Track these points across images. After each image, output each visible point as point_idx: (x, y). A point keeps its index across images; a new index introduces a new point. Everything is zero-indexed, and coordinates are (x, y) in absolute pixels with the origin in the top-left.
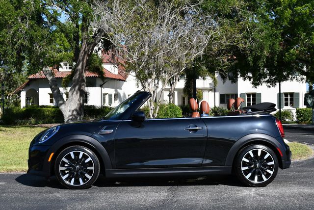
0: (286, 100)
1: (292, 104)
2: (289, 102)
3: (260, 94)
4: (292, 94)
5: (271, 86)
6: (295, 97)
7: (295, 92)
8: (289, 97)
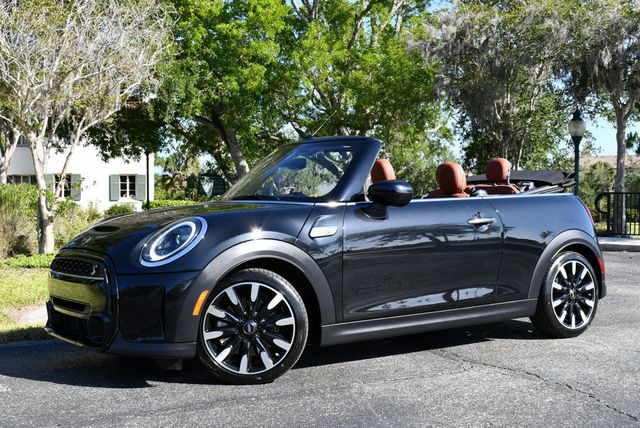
0: (124, 187)
1: (132, 193)
2: (128, 190)
3: (79, 175)
4: (133, 178)
5: (131, 160)
6: (138, 183)
7: (139, 173)
8: (128, 183)
